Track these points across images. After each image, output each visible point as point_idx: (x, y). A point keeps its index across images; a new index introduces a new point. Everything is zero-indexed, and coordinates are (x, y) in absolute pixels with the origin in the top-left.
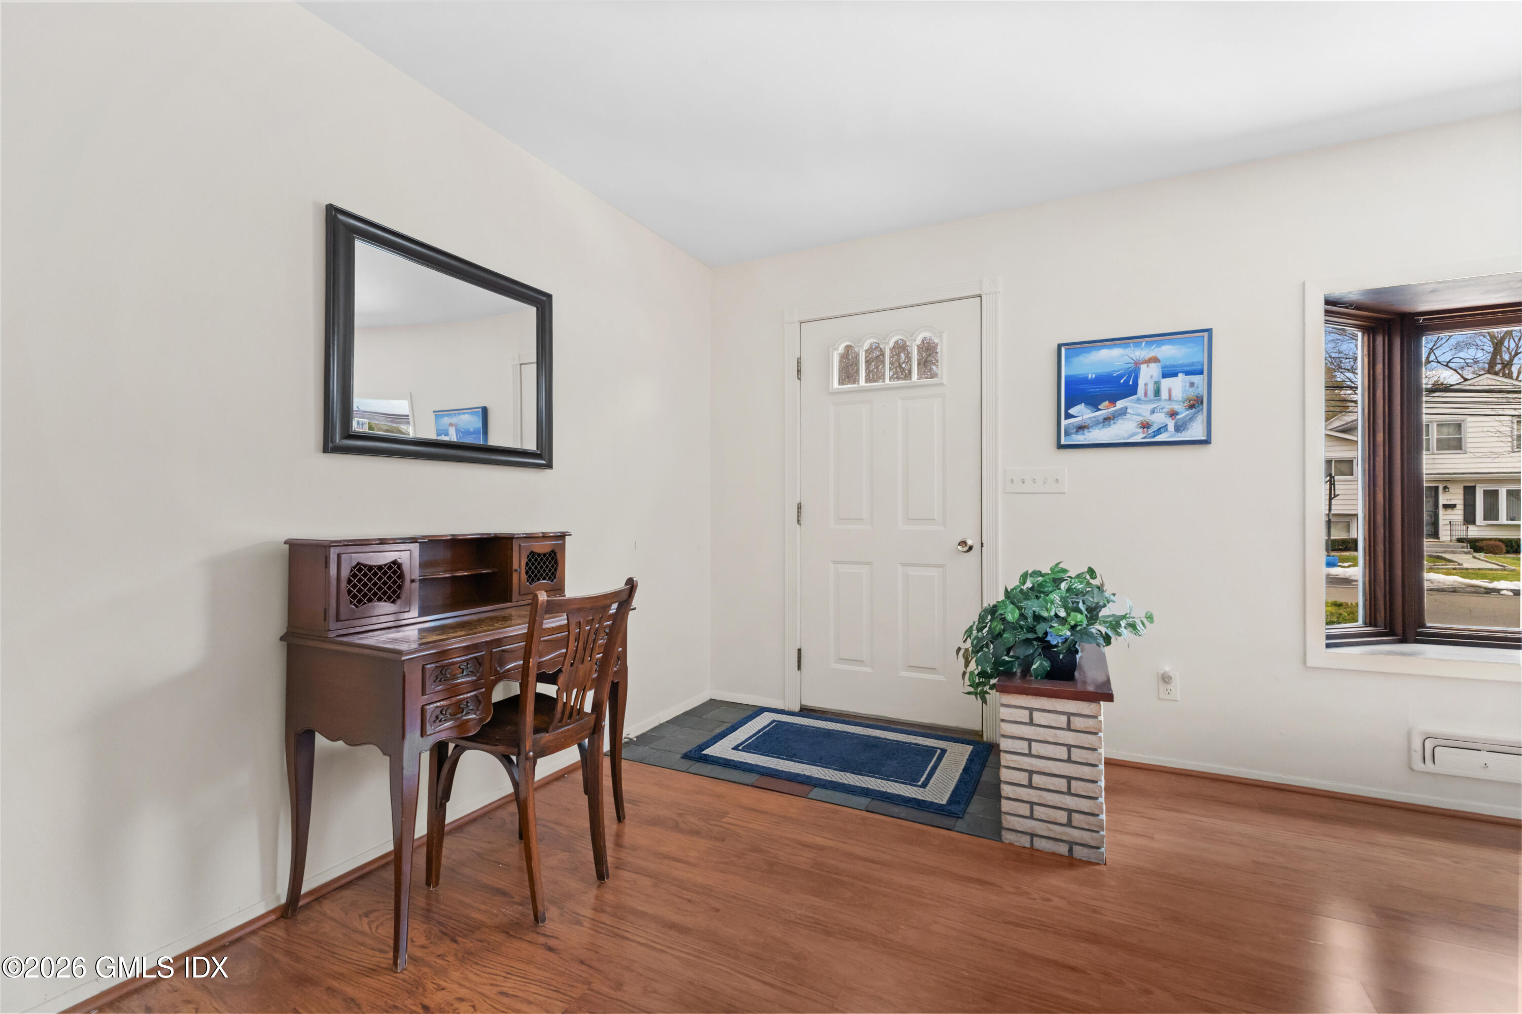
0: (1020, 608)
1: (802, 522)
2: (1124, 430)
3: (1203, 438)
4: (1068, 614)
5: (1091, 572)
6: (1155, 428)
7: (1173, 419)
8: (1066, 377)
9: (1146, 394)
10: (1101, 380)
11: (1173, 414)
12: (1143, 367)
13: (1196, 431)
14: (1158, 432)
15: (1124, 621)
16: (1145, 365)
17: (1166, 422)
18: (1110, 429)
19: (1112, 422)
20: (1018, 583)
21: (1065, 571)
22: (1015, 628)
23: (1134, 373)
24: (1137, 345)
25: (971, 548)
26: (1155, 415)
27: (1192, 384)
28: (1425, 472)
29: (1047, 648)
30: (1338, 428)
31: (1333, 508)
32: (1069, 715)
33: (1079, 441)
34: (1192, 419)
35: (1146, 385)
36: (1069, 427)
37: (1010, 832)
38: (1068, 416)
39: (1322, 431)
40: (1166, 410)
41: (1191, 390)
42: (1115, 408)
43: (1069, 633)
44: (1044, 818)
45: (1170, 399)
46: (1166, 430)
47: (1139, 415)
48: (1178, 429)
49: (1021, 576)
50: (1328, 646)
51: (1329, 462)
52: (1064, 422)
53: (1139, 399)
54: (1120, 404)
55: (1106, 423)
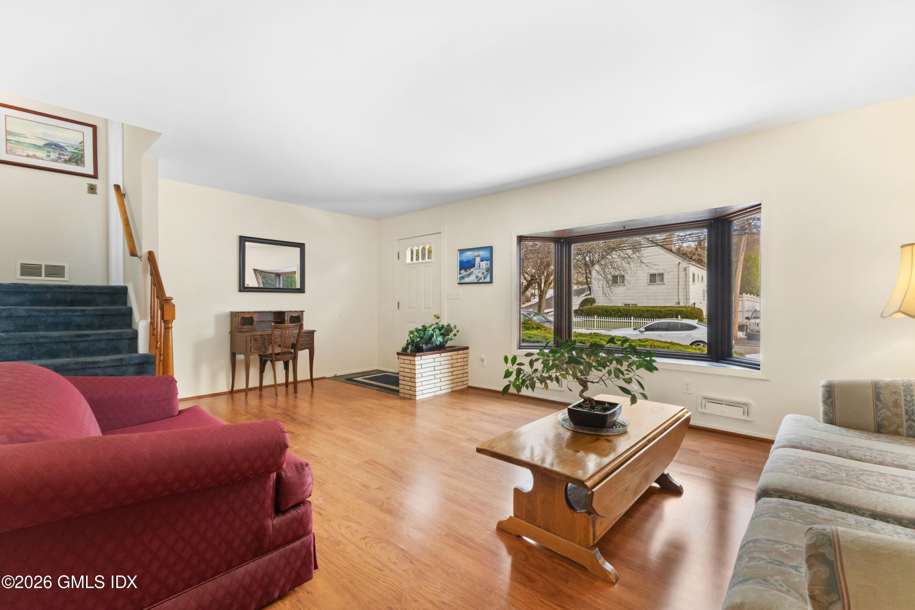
1: (399, 308)
2: (472, 278)
3: (490, 281)
8: (461, 260)
10: (468, 262)
11: (483, 273)
12: (476, 258)
13: (489, 279)
14: (480, 279)
17: (482, 276)
18: (469, 278)
19: (470, 276)
23: (474, 260)
24: (474, 251)
25: (439, 317)
26: (479, 274)
27: (488, 264)
33: (463, 282)
34: (488, 275)
35: (477, 264)
37: (401, 393)
38: (460, 274)
40: (481, 272)
41: (487, 266)
42: (470, 271)
44: (406, 389)
45: (482, 269)
46: (482, 279)
47: (476, 274)
48: (485, 278)
50: (520, 349)
52: (459, 276)
53: (476, 268)
54: (472, 270)
55: (468, 276)
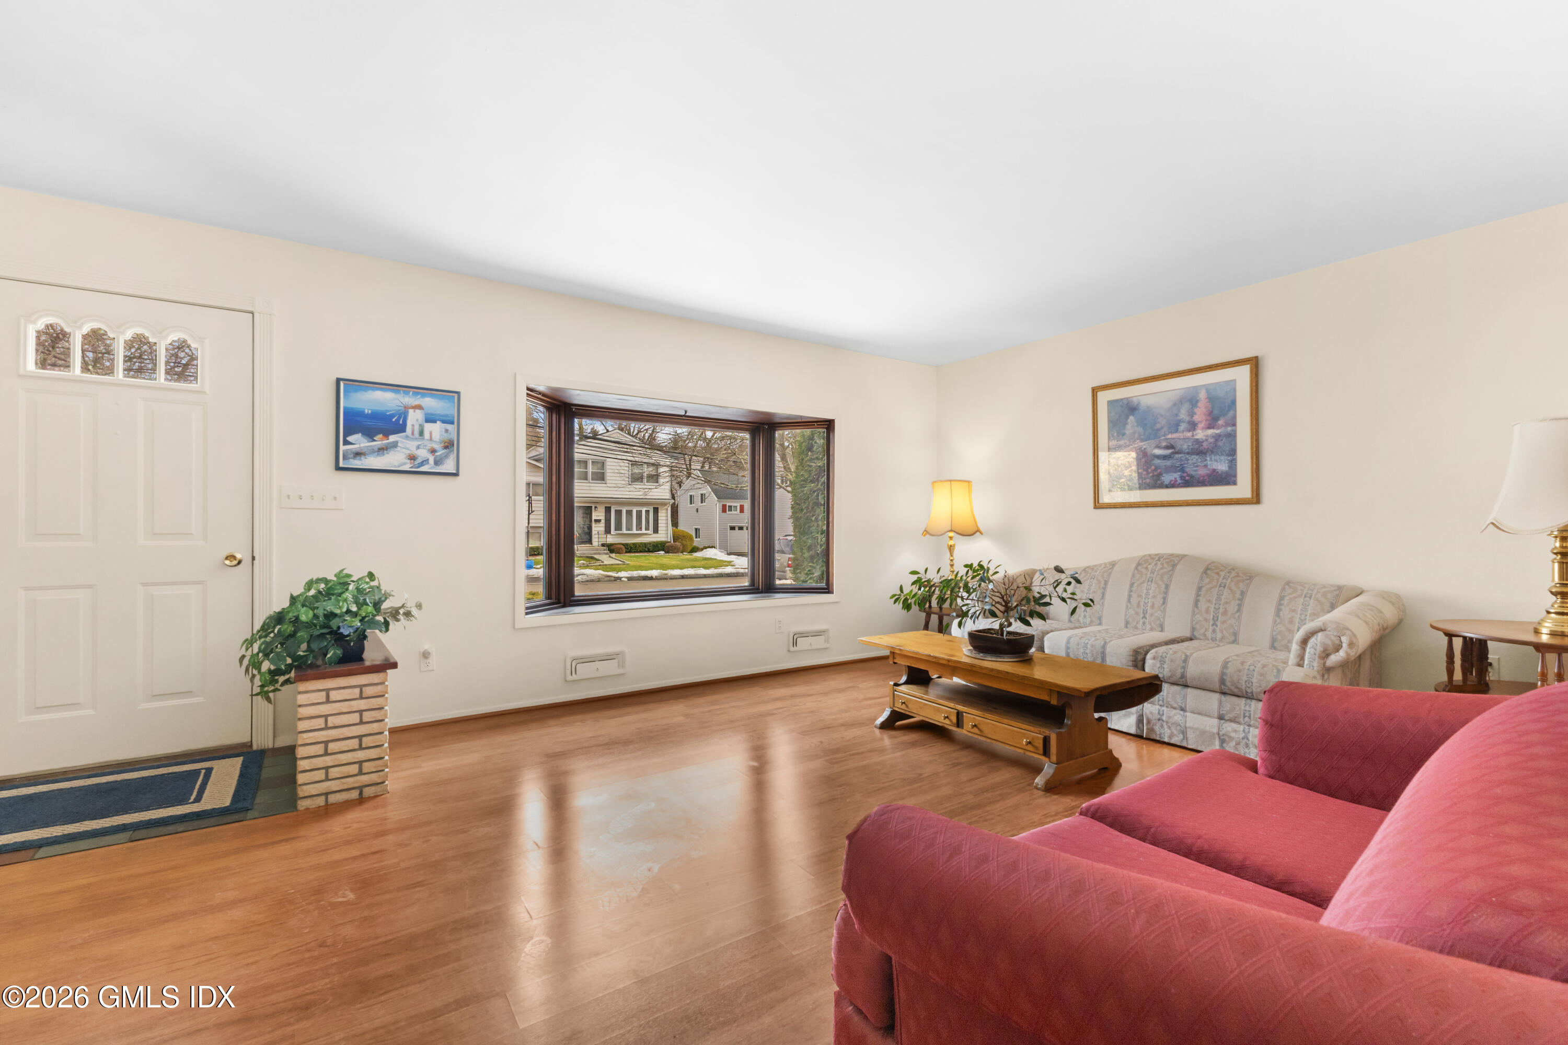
0: (313, 609)
2: (395, 459)
3: (454, 472)
4: (359, 609)
5: (371, 576)
6: (419, 461)
7: (433, 455)
8: (345, 409)
9: (413, 433)
10: (378, 416)
11: (433, 451)
12: (411, 411)
13: (449, 466)
14: (422, 464)
15: (402, 609)
16: (413, 410)
17: (428, 457)
18: (382, 457)
19: (385, 452)
20: (303, 590)
21: (349, 576)
22: (307, 628)
24: (406, 393)
25: (239, 562)
26: (419, 450)
27: (447, 431)
28: (576, 495)
29: (339, 638)
30: (535, 458)
31: (531, 521)
32: (361, 687)
33: (356, 465)
34: (446, 456)
35: (413, 426)
36: (347, 452)
37: (306, 799)
38: (346, 443)
39: (525, 459)
40: (428, 448)
41: (445, 434)
42: (387, 441)
43: (359, 624)
44: (338, 776)
45: (431, 439)
46: (428, 463)
47: (408, 449)
48: (437, 462)
49: (306, 583)
50: (527, 614)
51: (528, 484)
52: (342, 448)
53: (407, 437)
54: (392, 438)
55: (381, 453)
